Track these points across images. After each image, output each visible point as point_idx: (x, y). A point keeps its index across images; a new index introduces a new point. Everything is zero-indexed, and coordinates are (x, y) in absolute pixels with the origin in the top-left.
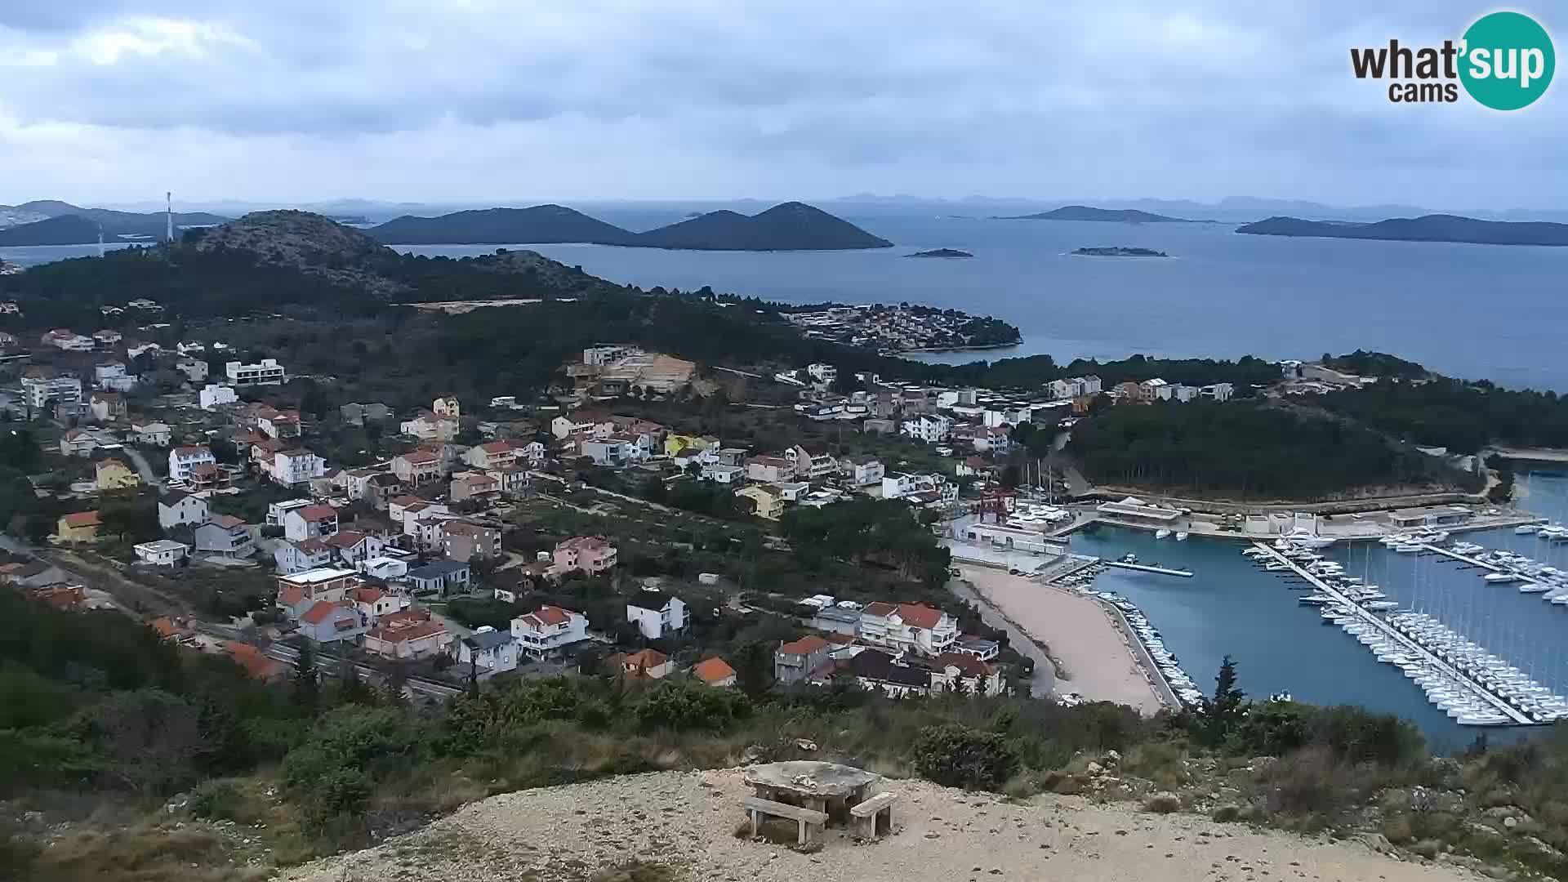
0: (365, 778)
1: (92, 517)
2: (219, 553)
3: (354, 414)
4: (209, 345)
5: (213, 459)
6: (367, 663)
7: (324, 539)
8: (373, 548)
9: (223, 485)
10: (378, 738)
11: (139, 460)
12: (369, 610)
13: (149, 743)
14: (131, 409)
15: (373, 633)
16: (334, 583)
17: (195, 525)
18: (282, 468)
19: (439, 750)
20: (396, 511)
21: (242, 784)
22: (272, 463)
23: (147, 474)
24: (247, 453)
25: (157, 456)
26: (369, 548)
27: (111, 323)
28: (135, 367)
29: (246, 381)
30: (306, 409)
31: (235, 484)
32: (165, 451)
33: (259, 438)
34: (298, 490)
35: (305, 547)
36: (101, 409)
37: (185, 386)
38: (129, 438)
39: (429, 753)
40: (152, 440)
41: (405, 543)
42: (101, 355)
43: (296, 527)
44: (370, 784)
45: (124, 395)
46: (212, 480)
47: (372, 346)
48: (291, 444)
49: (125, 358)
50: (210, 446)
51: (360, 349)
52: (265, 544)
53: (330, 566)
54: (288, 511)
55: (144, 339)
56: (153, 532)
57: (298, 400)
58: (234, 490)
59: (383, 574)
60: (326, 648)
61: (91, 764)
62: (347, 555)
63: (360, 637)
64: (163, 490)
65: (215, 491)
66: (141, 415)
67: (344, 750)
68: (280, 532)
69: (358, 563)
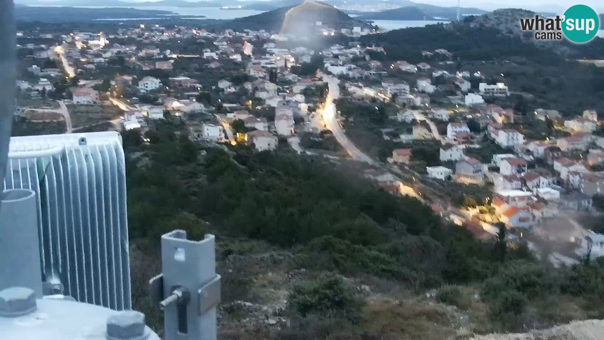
0: (524, 297)
1: (408, 151)
2: (466, 176)
3: (540, 115)
4: (472, 73)
5: (468, 130)
6: (533, 240)
7: (518, 176)
8: (543, 183)
9: (472, 143)
10: (534, 278)
11: (433, 127)
12: (537, 213)
13: (421, 261)
14: (432, 102)
15: (539, 225)
16: (522, 198)
17: (456, 161)
18: (502, 138)
19: (564, 290)
20: (557, 166)
21: (463, 289)
22: (497, 135)
23: (436, 134)
24: (485, 128)
25: (442, 127)
26: (541, 182)
27: (427, 60)
28: (436, 82)
29: (488, 93)
30: (517, 110)
31: (478, 143)
32: (445, 124)
33: (492, 122)
34: (509, 150)
35: (509, 179)
36: (418, 101)
37: (459, 93)
38: (430, 116)
39: (558, 291)
40: (440, 118)
41: (560, 182)
42: (421, 74)
43: (506, 168)
44: (526, 300)
45: (430, 95)
46: (467, 140)
47: (554, 80)
48: (507, 126)
49: (430, 76)
50: (467, 123)
51: (547, 82)
52: (489, 174)
53: (521, 190)
54: (502, 159)
55: (441, 68)
56: (436, 162)
57: (513, 105)
58: (477, 146)
59: (546, 197)
60: (513, 231)
61: (395, 268)
62: (530, 184)
63: (531, 227)
64: (443, 143)
65: (467, 145)
66: (436, 105)
67: (515, 281)
68: (497, 169)
69: (535, 190)
